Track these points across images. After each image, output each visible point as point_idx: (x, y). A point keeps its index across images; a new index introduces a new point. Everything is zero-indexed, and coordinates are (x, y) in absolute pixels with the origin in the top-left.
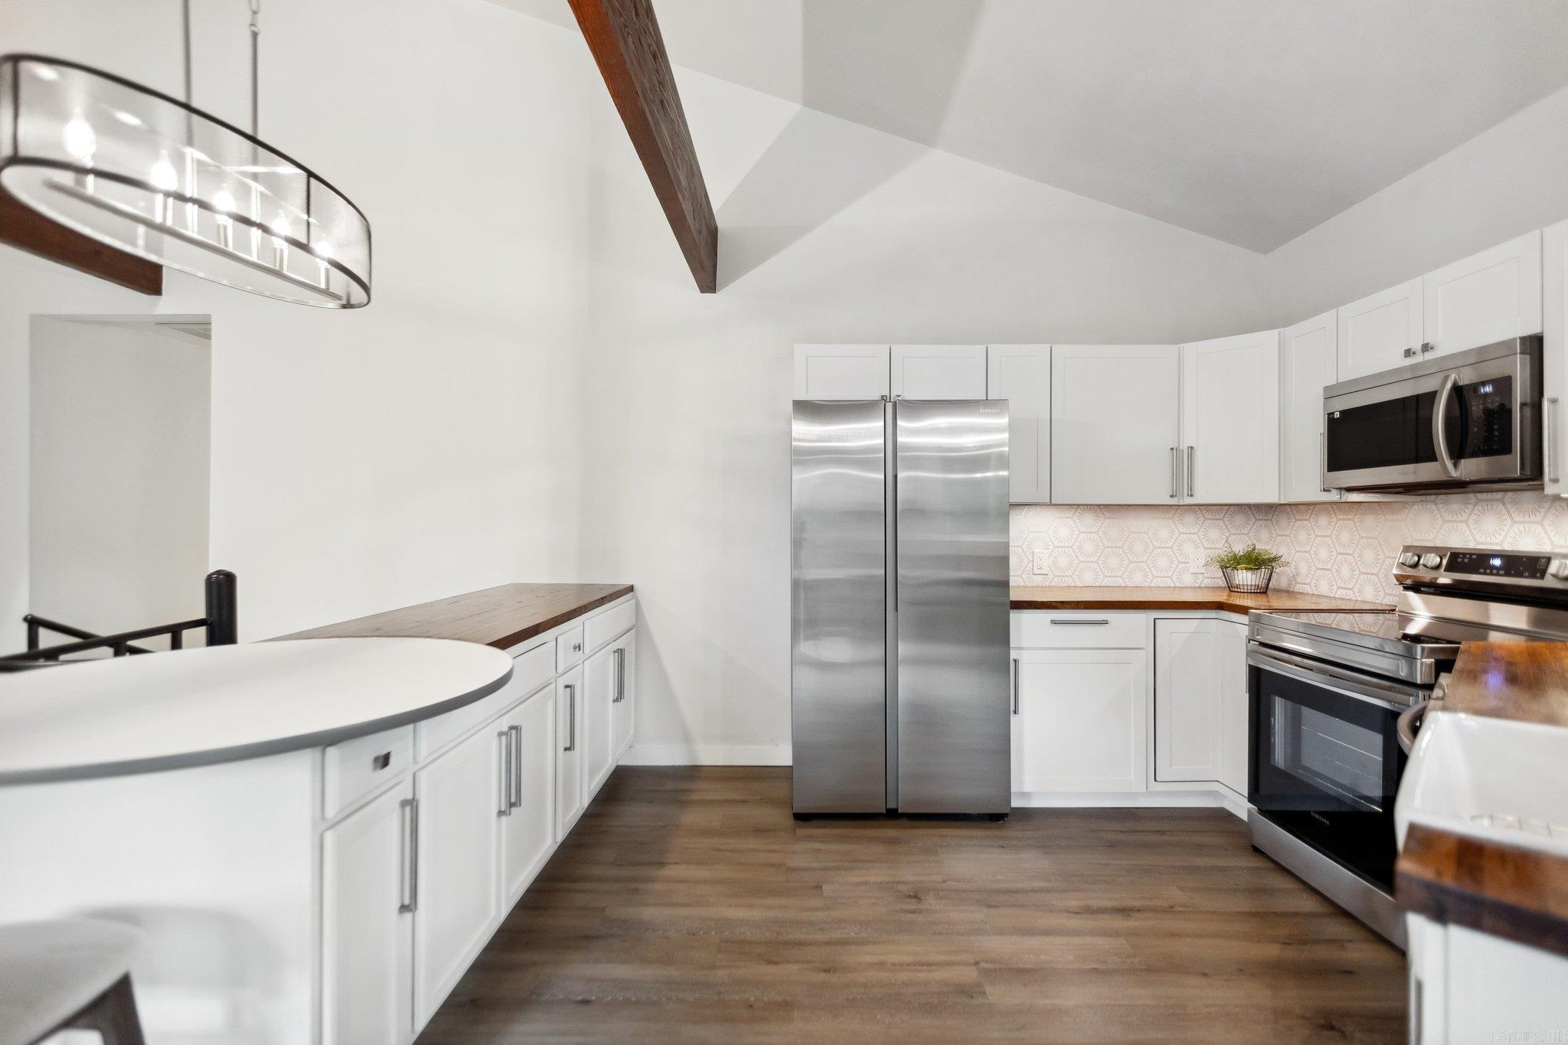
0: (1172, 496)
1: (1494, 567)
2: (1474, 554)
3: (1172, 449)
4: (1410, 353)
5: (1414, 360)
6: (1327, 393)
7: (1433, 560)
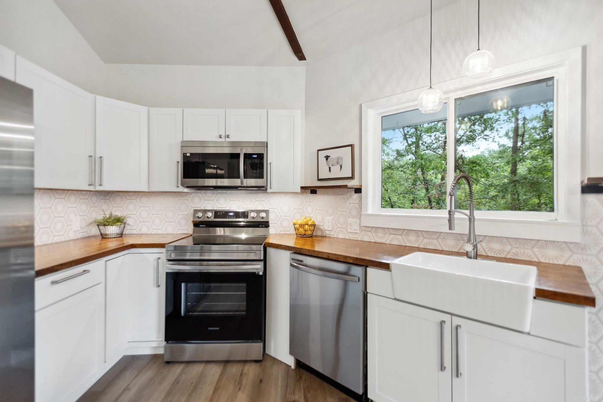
0: (89, 185)
1: (231, 216)
2: (224, 212)
3: (90, 156)
4: (220, 137)
5: (223, 140)
6: (184, 144)
7: (210, 214)
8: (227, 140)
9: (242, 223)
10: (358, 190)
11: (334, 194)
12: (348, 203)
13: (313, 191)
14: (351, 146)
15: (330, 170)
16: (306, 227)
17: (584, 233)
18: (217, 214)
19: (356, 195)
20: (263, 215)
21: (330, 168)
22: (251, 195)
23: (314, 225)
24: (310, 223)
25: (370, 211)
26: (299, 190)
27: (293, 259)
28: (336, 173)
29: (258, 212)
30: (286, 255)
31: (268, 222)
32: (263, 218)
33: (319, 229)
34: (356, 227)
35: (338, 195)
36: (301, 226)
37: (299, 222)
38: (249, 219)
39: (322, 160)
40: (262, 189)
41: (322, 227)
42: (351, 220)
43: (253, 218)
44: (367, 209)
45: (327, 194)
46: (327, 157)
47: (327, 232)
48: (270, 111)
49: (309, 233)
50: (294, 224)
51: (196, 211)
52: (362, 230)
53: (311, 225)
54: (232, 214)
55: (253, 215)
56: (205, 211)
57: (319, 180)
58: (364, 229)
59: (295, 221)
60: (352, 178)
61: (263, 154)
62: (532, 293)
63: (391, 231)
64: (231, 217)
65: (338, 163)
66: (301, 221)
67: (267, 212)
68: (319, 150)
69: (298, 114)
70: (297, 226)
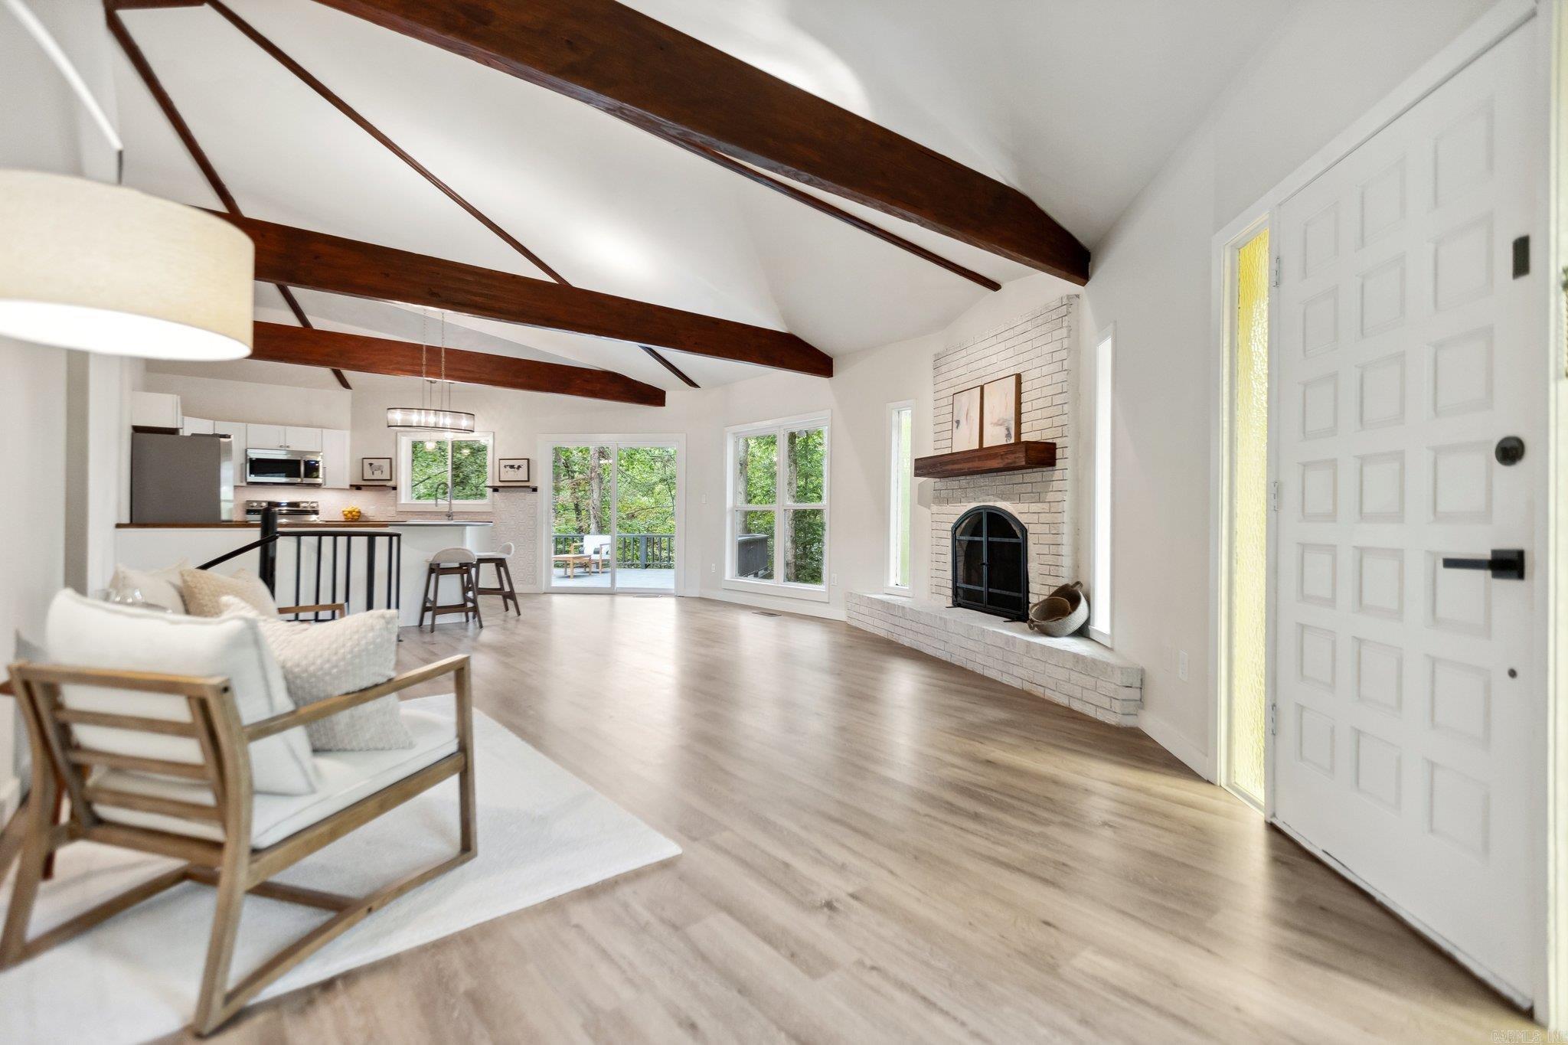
4: (281, 446)
7: (263, 504)
8: (287, 449)
9: (284, 512)
10: (395, 488)
11: (376, 490)
12: (387, 497)
13: (358, 488)
14: (390, 459)
15: (373, 474)
16: (353, 513)
18: (270, 504)
19: (393, 491)
20: (314, 505)
21: (373, 472)
22: (306, 490)
23: (359, 512)
24: (357, 510)
25: (403, 501)
26: (348, 487)
28: (378, 475)
29: (309, 503)
31: (317, 510)
32: (313, 507)
33: (364, 516)
34: (392, 511)
35: (380, 491)
36: (350, 512)
37: (347, 509)
38: (299, 508)
39: (367, 466)
40: (317, 486)
41: (365, 513)
42: (390, 508)
43: (303, 507)
44: (401, 499)
45: (371, 490)
46: (371, 464)
47: (371, 517)
48: (323, 429)
49: (355, 516)
50: (343, 512)
51: (250, 501)
53: (357, 512)
54: (284, 504)
55: (303, 505)
56: (258, 502)
57: (364, 480)
58: (399, 513)
59: (343, 510)
60: (390, 480)
61: (318, 461)
64: (282, 506)
66: (350, 509)
67: (317, 502)
68: (363, 459)
69: (347, 433)
70: (345, 513)
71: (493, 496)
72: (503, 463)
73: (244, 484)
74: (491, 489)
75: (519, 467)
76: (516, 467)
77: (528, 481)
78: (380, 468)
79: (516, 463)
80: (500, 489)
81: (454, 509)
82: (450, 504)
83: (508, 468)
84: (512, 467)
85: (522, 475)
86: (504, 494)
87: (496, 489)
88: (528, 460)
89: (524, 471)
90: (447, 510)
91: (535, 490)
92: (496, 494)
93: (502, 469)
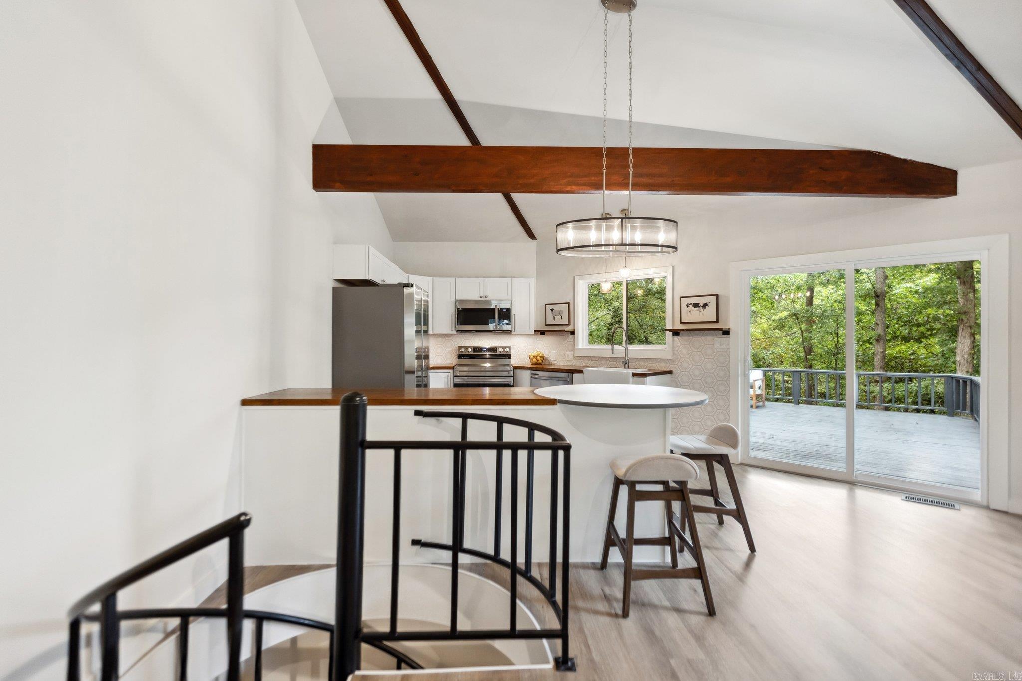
2: (479, 348)
4: (481, 297)
5: (482, 299)
6: (457, 302)
7: (470, 350)
8: (485, 299)
10: (573, 333)
11: (557, 335)
12: (566, 341)
13: (543, 333)
14: (569, 304)
15: (554, 319)
16: (538, 357)
17: (674, 354)
18: (475, 349)
19: (572, 336)
20: (508, 350)
21: (554, 317)
22: (497, 336)
23: (543, 357)
24: (541, 355)
25: (580, 346)
26: (533, 333)
27: (532, 374)
28: (558, 321)
29: (504, 348)
30: (529, 372)
31: (510, 355)
32: (507, 352)
33: (547, 360)
34: (572, 357)
35: (560, 336)
36: (536, 357)
37: (533, 354)
38: (497, 353)
39: (549, 312)
40: (509, 332)
41: (549, 358)
42: (568, 353)
43: (500, 352)
44: (578, 344)
45: (552, 335)
46: (552, 310)
47: (553, 362)
48: (513, 279)
49: (540, 361)
50: (530, 356)
51: (460, 348)
52: (575, 359)
53: (542, 357)
54: (485, 349)
55: (500, 350)
56: (466, 348)
57: (547, 325)
58: (576, 358)
59: (530, 354)
60: (569, 324)
61: (509, 309)
62: (631, 374)
63: (592, 358)
64: (484, 351)
65: (559, 314)
66: (535, 353)
67: (509, 348)
68: (546, 305)
69: (533, 281)
70: (532, 357)
71: (673, 340)
72: (685, 301)
73: (454, 332)
74: (671, 333)
75: (705, 305)
76: (701, 305)
77: (717, 321)
78: (560, 313)
79: (700, 301)
80: (681, 333)
81: (630, 355)
82: (626, 349)
83: (691, 306)
84: (696, 305)
85: (709, 314)
86: (686, 338)
87: (676, 333)
88: (717, 296)
89: (711, 309)
90: (623, 356)
91: (726, 333)
92: (676, 338)
93: (684, 306)
